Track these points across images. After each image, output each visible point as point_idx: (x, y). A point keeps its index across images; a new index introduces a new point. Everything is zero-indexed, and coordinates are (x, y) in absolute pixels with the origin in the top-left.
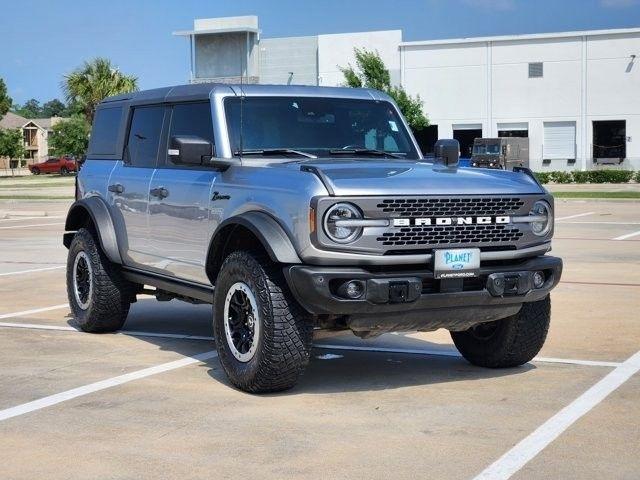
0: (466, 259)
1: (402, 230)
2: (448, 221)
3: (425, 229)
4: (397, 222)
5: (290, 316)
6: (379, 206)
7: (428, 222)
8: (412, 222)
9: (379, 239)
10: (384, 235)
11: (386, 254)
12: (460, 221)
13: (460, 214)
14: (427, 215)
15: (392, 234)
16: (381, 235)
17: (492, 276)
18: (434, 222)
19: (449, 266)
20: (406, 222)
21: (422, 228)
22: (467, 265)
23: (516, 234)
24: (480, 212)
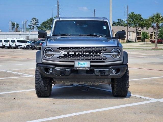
0: (85, 64)
1: (65, 55)
2: (80, 53)
3: (72, 55)
4: (63, 53)
5: (41, 77)
6: (58, 49)
7: (73, 53)
8: (68, 53)
9: (58, 58)
10: (59, 56)
11: (60, 62)
12: (85, 53)
13: (84, 51)
14: (73, 51)
15: (62, 56)
16: (58, 57)
17: (95, 70)
18: (75, 53)
19: (80, 66)
20: (66, 53)
21: (71, 55)
22: (85, 66)
23: (105, 58)
24: (92, 51)
